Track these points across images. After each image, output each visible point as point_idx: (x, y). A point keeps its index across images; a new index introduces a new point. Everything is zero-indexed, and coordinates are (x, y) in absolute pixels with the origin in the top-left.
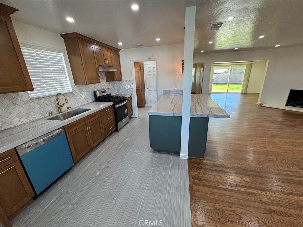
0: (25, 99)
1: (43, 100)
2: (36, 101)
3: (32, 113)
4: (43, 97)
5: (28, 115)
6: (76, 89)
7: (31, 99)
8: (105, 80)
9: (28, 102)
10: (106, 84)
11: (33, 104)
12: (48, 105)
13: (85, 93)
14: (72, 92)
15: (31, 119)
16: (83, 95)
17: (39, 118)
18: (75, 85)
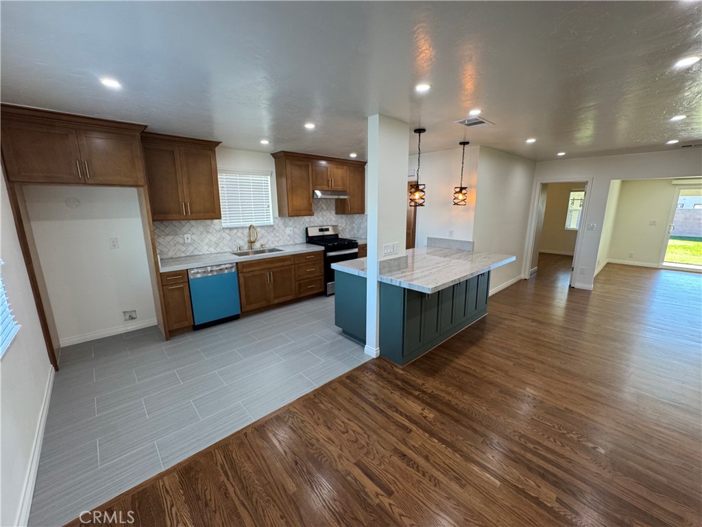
0: (218, 228)
1: (235, 231)
2: (227, 231)
3: (221, 244)
4: (236, 228)
5: (217, 244)
6: (280, 222)
7: (223, 228)
8: (334, 212)
9: (219, 231)
10: (334, 219)
11: (224, 235)
12: (240, 238)
13: (292, 229)
14: (272, 226)
15: (219, 250)
16: (288, 231)
17: (226, 250)
18: (279, 216)
